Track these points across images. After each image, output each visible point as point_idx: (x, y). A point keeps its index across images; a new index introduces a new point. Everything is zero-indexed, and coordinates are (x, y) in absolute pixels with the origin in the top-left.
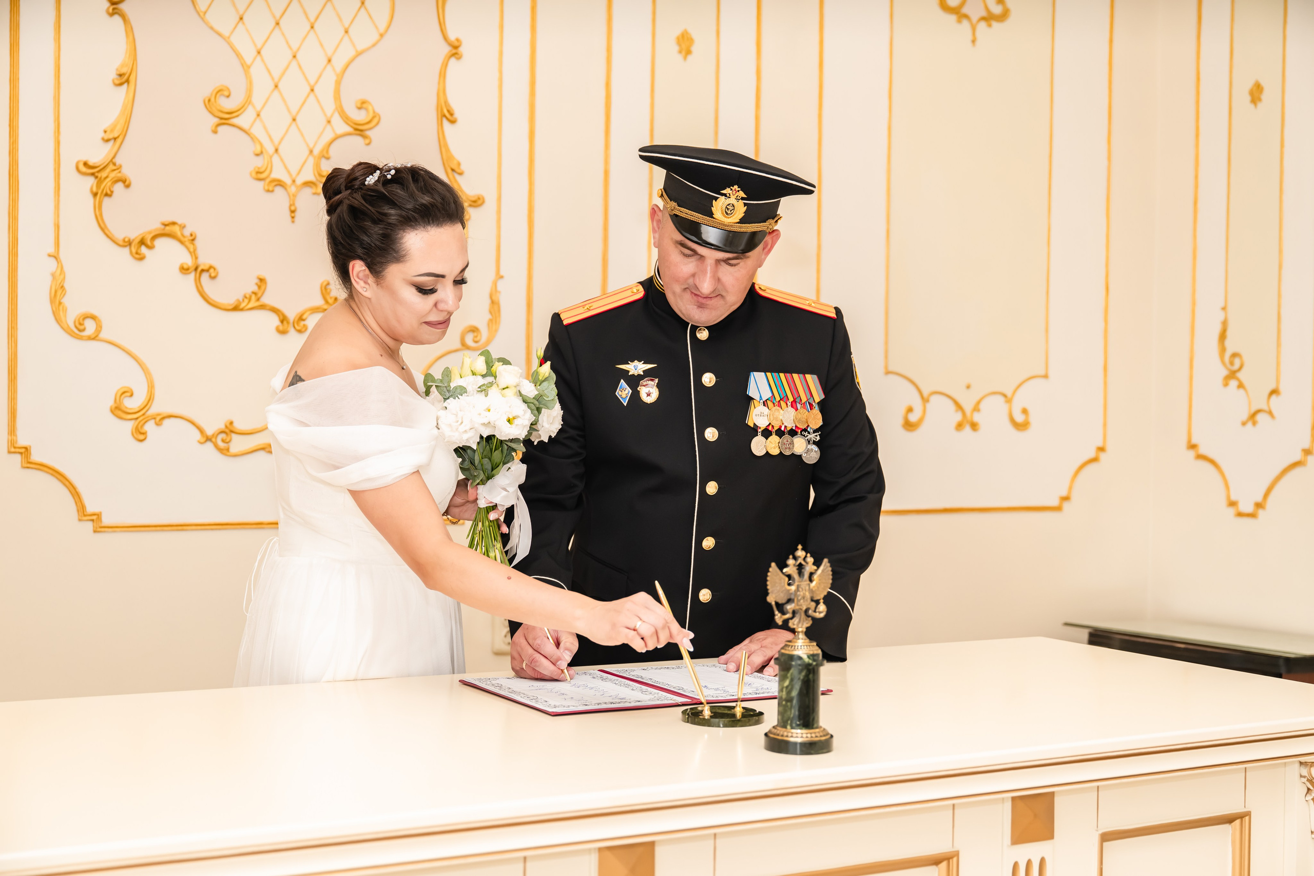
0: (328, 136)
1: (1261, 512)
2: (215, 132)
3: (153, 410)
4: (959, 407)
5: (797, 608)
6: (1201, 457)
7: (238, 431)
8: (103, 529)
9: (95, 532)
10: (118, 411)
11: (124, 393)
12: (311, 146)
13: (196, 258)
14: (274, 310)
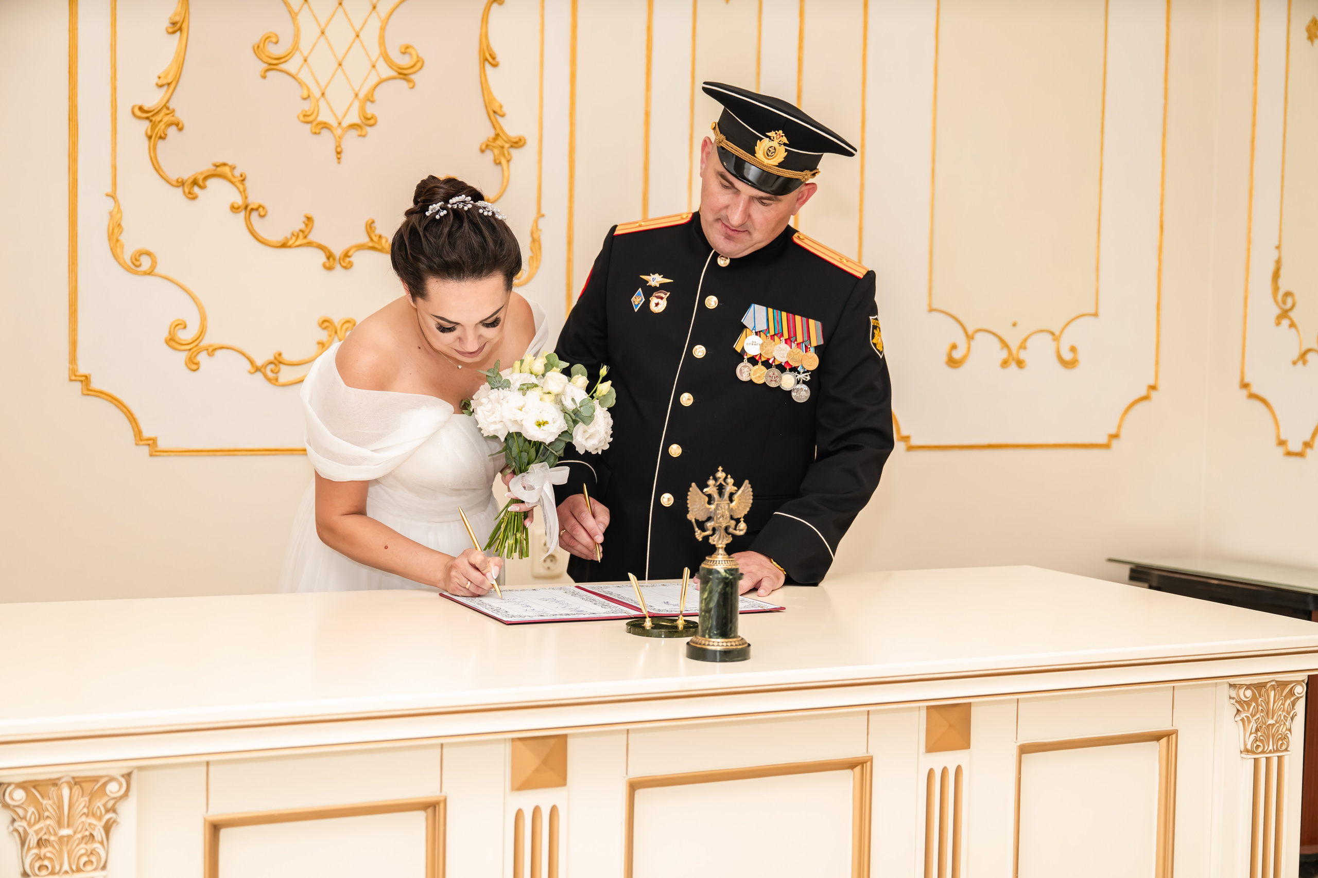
0: (373, 80)
1: (1309, 452)
2: (264, 77)
3: (205, 342)
4: (1004, 344)
5: (717, 525)
6: (1253, 396)
7: (286, 362)
8: (158, 453)
9: (151, 455)
10: (172, 341)
11: (177, 325)
12: (357, 89)
13: (246, 198)
14: (321, 247)
